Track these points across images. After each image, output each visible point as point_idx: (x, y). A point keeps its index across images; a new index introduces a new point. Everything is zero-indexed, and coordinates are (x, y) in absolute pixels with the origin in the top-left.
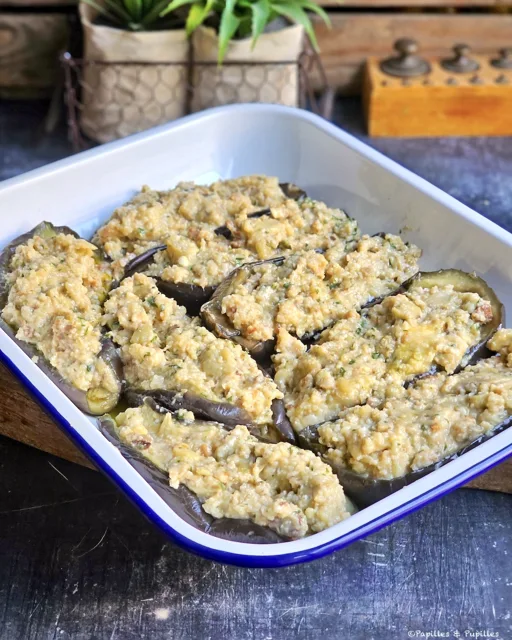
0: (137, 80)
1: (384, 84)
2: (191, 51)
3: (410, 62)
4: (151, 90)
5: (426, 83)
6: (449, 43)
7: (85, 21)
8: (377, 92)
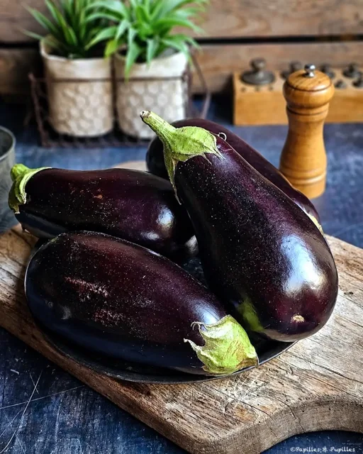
0: (77, 91)
1: (243, 90)
2: (113, 72)
3: (261, 75)
4: (87, 98)
5: (271, 89)
6: (288, 60)
7: (43, 52)
8: (238, 95)
